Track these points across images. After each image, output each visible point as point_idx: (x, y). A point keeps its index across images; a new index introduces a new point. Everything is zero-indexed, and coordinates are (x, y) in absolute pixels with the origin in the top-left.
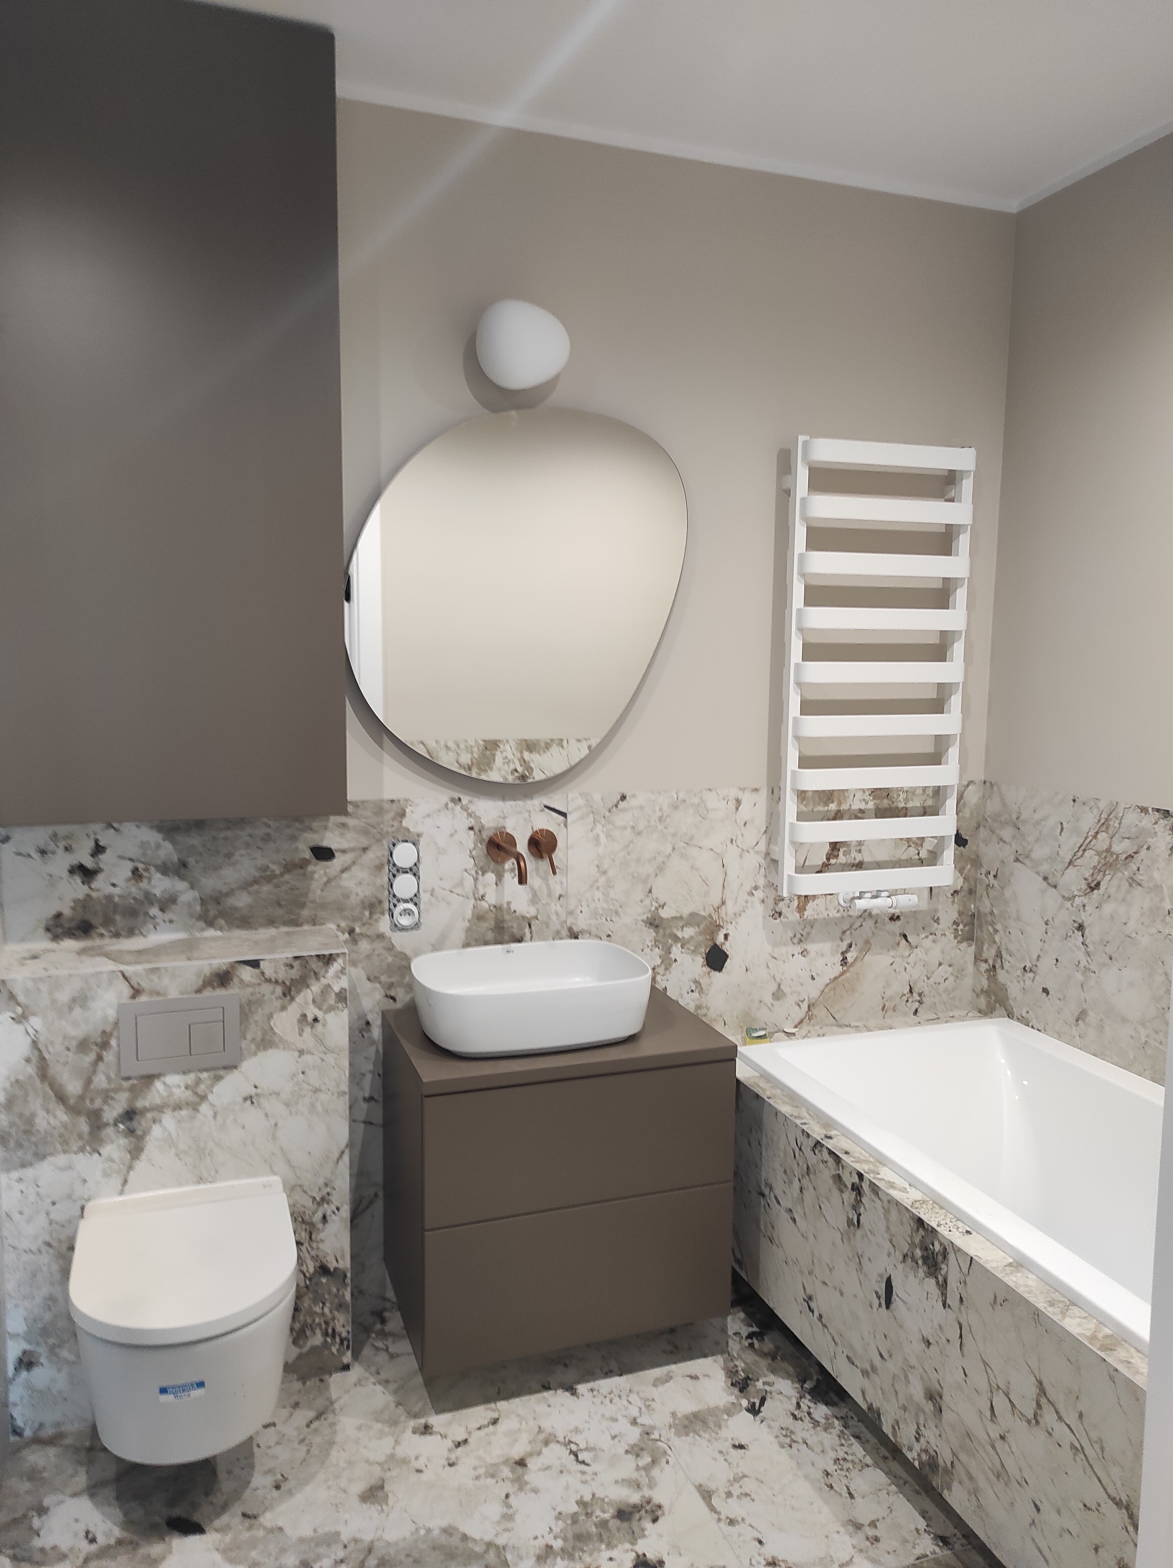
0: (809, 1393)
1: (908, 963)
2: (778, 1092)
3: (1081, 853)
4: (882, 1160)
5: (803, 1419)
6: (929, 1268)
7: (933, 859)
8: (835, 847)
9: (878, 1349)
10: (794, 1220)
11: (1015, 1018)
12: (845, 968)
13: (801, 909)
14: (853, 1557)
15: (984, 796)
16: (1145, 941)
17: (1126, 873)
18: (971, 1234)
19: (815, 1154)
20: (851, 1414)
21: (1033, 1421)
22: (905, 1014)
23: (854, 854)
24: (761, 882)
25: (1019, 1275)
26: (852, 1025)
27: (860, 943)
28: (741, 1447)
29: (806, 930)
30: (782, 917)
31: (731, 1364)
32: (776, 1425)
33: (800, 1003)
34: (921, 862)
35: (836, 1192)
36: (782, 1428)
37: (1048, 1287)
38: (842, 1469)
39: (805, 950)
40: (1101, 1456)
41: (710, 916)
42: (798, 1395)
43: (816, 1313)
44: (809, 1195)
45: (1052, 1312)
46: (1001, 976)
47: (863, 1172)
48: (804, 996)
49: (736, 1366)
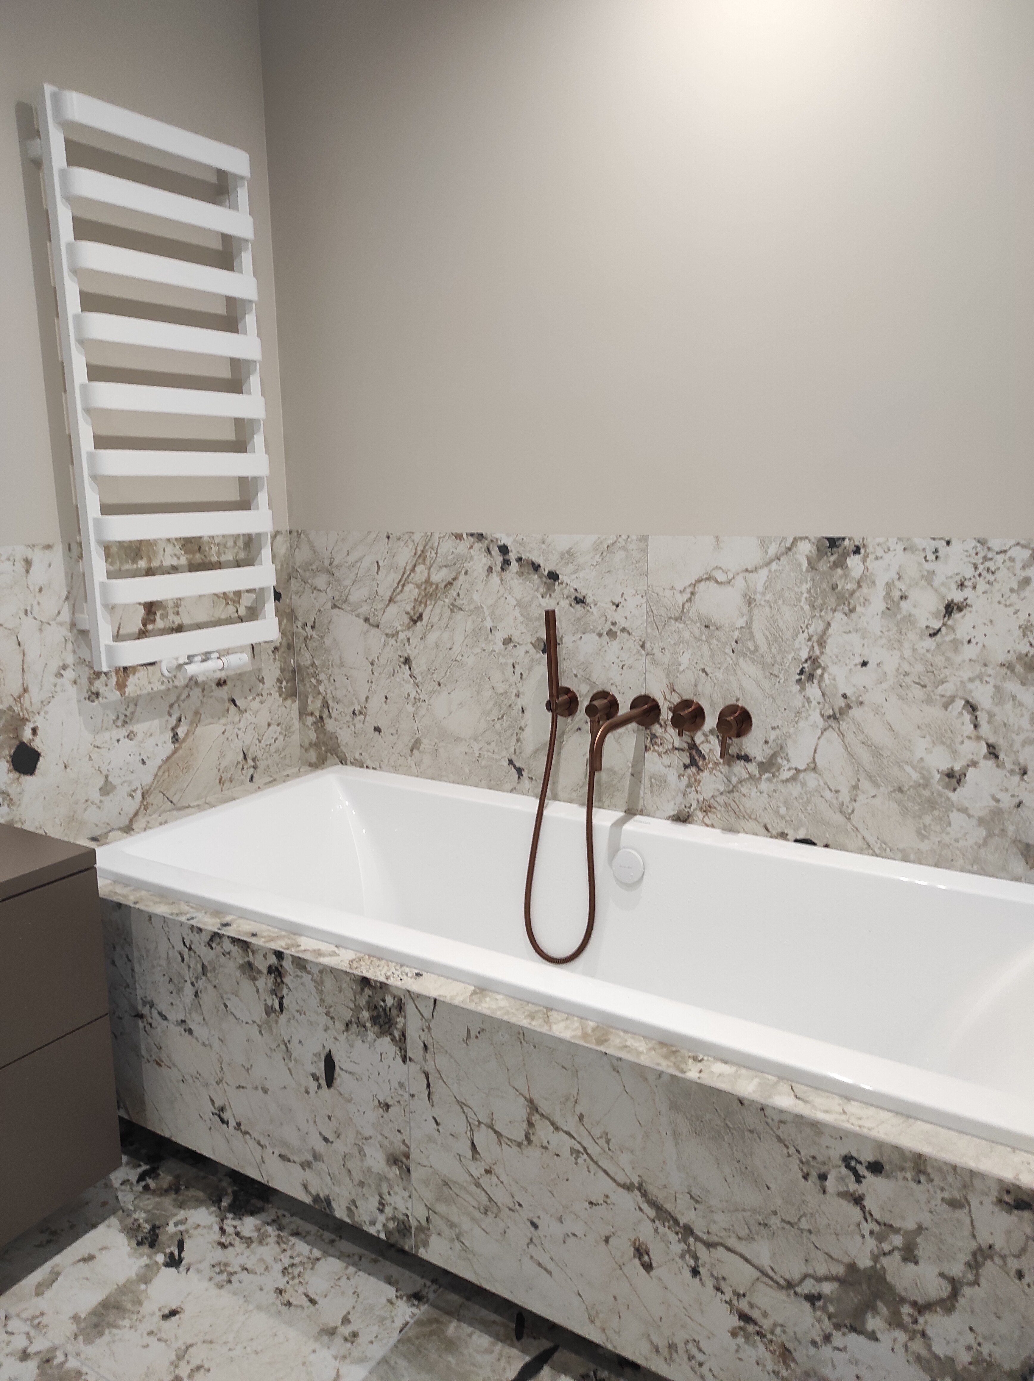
0: (230, 1212)
1: (239, 729)
2: (143, 893)
3: (400, 587)
4: (296, 930)
5: (233, 1242)
6: (381, 1027)
7: (253, 614)
8: (151, 608)
9: (320, 1134)
10: (190, 1031)
11: (349, 762)
12: (177, 745)
13: (121, 686)
14: (338, 1370)
15: (291, 547)
16: (470, 661)
17: (447, 600)
18: (421, 975)
19: (212, 948)
20: (280, 1213)
21: (525, 1143)
22: (242, 783)
23: (171, 617)
24: (70, 659)
25: (488, 999)
26: (192, 805)
27: (190, 715)
28: (173, 1313)
29: (130, 710)
30: (100, 699)
31: (130, 1221)
32: (205, 1266)
33: (133, 794)
34: (241, 620)
35: (246, 984)
36: (214, 1266)
37: (521, 1002)
38: (293, 1278)
39: (132, 732)
40: (607, 1150)
41: (10, 708)
42: (218, 1219)
43: (232, 1123)
44: (209, 998)
45: (537, 1025)
46: (330, 725)
47: (281, 950)
48: (136, 784)
49: (136, 1220)
